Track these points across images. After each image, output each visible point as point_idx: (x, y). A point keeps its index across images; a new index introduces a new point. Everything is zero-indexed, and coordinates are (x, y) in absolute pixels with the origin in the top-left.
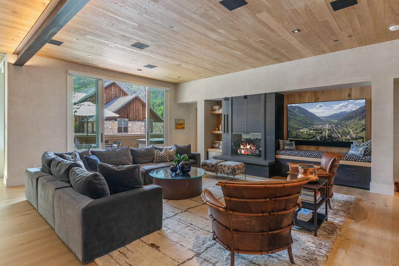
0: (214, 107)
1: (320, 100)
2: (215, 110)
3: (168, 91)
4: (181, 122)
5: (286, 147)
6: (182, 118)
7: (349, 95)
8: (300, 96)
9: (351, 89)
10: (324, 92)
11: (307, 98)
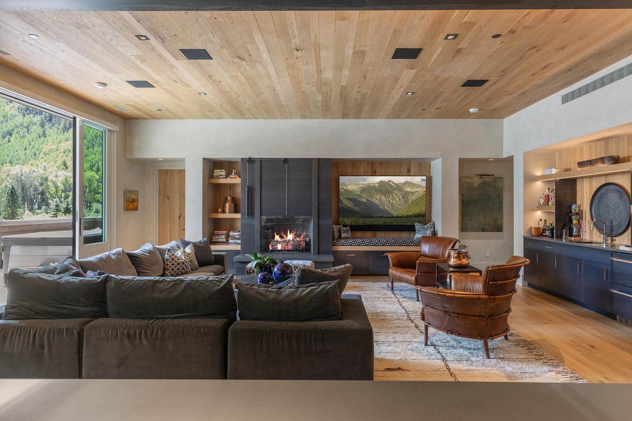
0: (215, 171)
1: (377, 174)
2: (218, 177)
3: (114, 131)
4: (133, 196)
5: (343, 235)
6: (133, 189)
7: (408, 171)
8: (354, 166)
9: (410, 164)
10: (382, 163)
11: (362, 170)
